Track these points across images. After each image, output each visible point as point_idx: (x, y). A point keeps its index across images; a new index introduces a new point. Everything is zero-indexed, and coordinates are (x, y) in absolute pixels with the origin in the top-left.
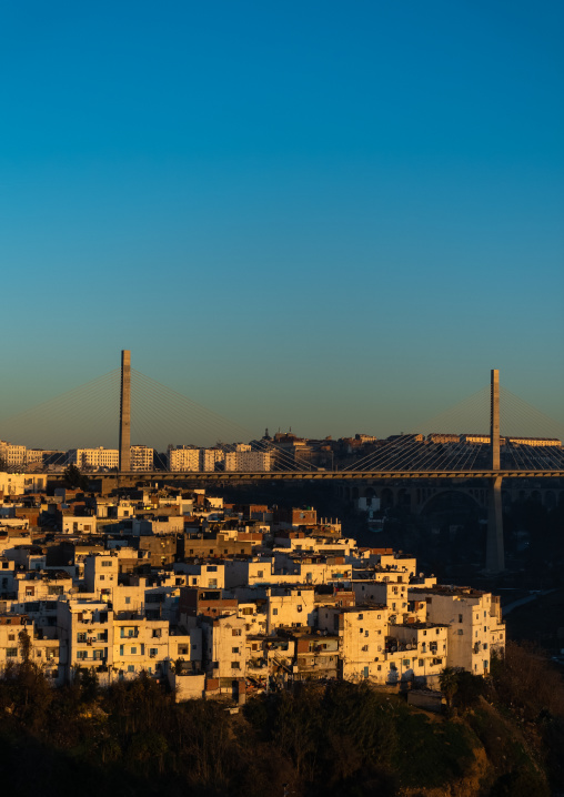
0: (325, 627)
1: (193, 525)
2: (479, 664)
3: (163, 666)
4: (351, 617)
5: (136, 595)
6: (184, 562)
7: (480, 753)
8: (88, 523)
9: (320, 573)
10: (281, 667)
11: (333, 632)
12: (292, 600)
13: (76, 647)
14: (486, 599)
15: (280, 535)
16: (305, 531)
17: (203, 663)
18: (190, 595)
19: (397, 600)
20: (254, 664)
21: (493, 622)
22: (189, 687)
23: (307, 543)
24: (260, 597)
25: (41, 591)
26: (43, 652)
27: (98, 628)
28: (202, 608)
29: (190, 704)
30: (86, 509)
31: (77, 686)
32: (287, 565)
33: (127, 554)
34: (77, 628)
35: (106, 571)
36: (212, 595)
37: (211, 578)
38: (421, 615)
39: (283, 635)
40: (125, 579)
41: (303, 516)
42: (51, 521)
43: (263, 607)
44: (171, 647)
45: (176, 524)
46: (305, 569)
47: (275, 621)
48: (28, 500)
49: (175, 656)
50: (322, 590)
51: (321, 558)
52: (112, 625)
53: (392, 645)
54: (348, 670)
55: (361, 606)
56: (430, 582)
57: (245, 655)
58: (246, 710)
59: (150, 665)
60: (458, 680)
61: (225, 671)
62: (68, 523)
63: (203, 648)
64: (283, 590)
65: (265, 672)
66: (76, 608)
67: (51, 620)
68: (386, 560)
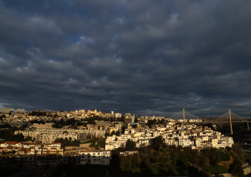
0: (210, 141)
1: (193, 129)
2: (230, 146)
3: (190, 145)
4: (213, 140)
5: (187, 137)
6: (192, 133)
7: (231, 157)
8: (180, 128)
9: (209, 134)
10: (204, 145)
11: (211, 142)
12: (205, 137)
13: (180, 142)
14: (230, 138)
15: (203, 130)
16: (206, 129)
17: (195, 145)
18: (193, 137)
19: (219, 138)
20: (201, 145)
21: (232, 141)
22: (193, 148)
23: (207, 131)
24: (201, 137)
25: (175, 136)
26: (176, 143)
27: (182, 140)
28: (194, 138)
29: (193, 150)
30: (180, 126)
31: (180, 147)
32: (204, 133)
33: (185, 132)
34: (180, 140)
35: (183, 134)
36: (195, 137)
37: (195, 135)
38: (222, 139)
39: (205, 142)
40: (185, 135)
41: (206, 127)
42: (176, 128)
43: (202, 138)
44: (191, 143)
45: (191, 128)
46: (207, 133)
47: (203, 140)
48: (173, 126)
49: (191, 144)
50: (209, 136)
51: (209, 132)
52: (184, 140)
53: (218, 143)
54: (213, 146)
55: (214, 138)
56: (223, 135)
57: (200, 144)
58: (201, 151)
59: (188, 145)
60: (228, 148)
61: (197, 146)
62: (178, 128)
63: (195, 143)
64: (204, 136)
65: (203, 146)
66: (179, 138)
67: (177, 139)
68: (217, 133)
